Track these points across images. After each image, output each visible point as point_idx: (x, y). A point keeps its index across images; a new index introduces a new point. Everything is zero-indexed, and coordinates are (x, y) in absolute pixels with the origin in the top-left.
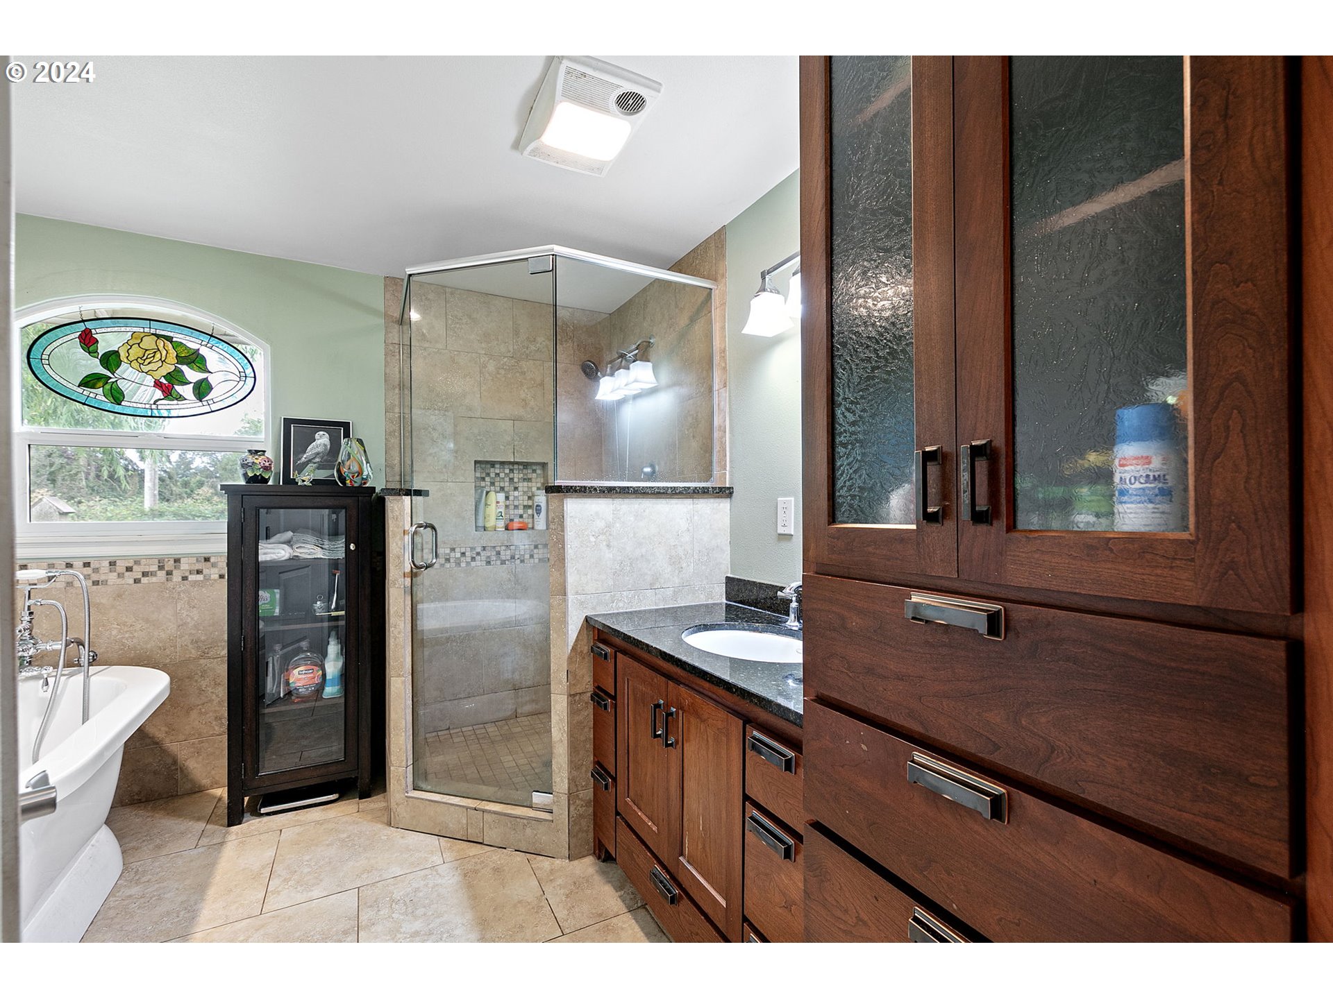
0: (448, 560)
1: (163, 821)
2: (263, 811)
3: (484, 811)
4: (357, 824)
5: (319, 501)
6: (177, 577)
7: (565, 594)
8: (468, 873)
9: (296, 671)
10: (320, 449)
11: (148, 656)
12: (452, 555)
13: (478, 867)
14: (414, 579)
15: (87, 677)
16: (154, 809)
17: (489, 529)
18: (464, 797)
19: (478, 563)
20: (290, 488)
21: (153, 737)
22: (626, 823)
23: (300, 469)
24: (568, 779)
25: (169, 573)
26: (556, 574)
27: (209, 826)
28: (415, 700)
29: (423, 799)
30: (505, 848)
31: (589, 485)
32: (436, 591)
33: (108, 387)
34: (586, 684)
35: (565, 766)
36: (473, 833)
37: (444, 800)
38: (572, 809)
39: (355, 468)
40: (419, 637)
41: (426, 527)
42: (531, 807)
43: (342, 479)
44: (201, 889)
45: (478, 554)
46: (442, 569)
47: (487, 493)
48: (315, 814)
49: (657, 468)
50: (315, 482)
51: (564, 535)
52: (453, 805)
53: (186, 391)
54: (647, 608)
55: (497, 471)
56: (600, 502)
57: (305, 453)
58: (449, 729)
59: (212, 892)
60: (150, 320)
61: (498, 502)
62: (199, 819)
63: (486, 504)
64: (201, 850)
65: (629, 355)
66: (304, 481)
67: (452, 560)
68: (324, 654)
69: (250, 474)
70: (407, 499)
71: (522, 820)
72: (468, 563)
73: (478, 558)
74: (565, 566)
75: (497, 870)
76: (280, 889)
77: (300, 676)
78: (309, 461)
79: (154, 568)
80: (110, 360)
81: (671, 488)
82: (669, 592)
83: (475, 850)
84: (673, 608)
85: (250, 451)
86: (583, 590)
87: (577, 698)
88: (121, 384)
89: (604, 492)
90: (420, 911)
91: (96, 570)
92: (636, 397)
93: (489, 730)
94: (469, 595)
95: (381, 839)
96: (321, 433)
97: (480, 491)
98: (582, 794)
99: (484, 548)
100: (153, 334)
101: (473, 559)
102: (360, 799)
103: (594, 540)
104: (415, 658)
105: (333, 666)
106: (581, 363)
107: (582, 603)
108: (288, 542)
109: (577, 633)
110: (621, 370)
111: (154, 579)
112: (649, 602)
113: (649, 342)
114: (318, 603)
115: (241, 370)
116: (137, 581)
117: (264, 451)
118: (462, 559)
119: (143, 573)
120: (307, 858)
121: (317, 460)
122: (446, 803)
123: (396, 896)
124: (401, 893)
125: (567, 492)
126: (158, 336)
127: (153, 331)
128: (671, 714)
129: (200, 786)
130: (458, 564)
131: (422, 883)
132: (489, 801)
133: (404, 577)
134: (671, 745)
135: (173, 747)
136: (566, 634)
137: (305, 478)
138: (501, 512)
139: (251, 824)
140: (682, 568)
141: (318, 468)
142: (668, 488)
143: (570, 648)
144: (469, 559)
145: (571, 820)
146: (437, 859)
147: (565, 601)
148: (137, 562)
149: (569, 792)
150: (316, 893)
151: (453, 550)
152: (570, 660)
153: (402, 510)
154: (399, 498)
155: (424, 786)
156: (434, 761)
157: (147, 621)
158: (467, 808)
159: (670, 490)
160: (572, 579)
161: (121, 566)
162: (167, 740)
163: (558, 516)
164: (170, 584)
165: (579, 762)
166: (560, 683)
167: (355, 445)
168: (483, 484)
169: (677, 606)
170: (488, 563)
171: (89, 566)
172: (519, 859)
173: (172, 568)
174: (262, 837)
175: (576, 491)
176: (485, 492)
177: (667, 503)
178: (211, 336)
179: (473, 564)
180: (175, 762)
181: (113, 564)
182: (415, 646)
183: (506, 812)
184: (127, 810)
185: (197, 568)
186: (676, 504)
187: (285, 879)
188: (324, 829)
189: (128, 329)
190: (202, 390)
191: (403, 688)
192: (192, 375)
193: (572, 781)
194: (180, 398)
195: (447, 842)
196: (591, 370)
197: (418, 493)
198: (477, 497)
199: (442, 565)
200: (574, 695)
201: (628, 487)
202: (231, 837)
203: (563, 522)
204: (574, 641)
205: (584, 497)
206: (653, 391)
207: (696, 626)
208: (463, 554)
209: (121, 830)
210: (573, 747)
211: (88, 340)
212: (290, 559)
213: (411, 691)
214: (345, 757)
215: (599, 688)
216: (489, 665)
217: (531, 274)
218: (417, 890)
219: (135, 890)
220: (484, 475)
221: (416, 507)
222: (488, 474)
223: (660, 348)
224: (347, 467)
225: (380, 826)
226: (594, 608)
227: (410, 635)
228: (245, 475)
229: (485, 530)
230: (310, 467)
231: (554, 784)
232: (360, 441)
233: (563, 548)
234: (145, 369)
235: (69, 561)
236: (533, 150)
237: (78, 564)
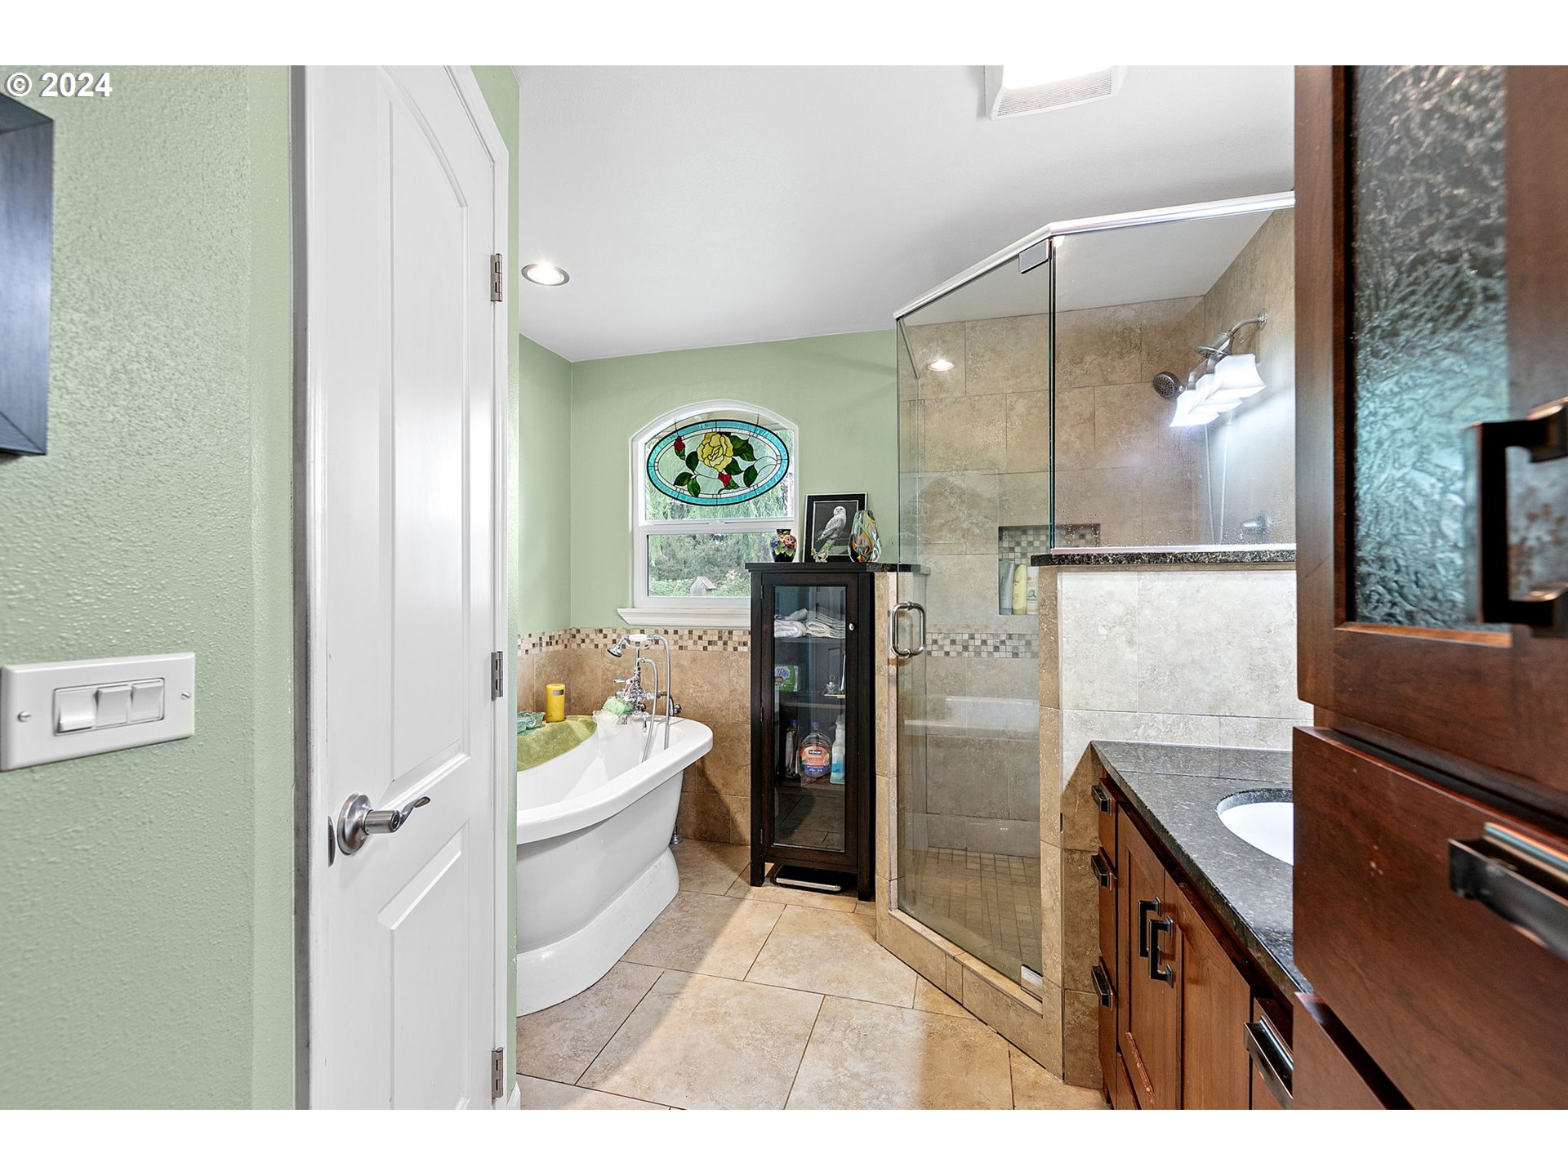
0: (966, 648)
1: (713, 862)
2: (778, 880)
3: (963, 966)
4: (847, 925)
5: (831, 578)
6: (730, 649)
7: (1058, 707)
8: (933, 1033)
9: (807, 750)
10: (837, 525)
11: (712, 715)
12: (971, 642)
13: (948, 1032)
14: (900, 668)
15: (668, 725)
16: (713, 850)
17: (1018, 612)
18: (946, 939)
19: (1003, 654)
20: (810, 565)
21: (714, 787)
22: (1126, 1070)
23: (820, 545)
24: (1063, 966)
25: (725, 643)
26: (1046, 676)
27: (739, 880)
28: (901, 806)
29: (904, 923)
30: (987, 1024)
31: (1095, 553)
32: (952, 683)
33: (690, 483)
34: (1090, 841)
35: (1058, 947)
36: (952, 987)
37: (924, 934)
38: (1068, 1011)
39: (865, 544)
40: (908, 733)
41: (910, 608)
42: (1020, 985)
43: (855, 554)
44: (714, 934)
45: (1003, 642)
46: (959, 658)
47: (1017, 566)
48: (817, 900)
49: (1269, 521)
50: (830, 559)
51: (1057, 623)
52: (932, 943)
53: (738, 479)
54: (1203, 745)
55: (1031, 538)
56: (1116, 577)
57: (824, 529)
58: (966, 850)
59: (721, 941)
60: (716, 421)
61: (1029, 579)
62: (735, 870)
63: (1014, 581)
64: (727, 899)
65: (1219, 351)
66: (820, 558)
67: (971, 648)
68: (833, 739)
69: (777, 553)
70: (892, 576)
71: (1005, 997)
72: (990, 653)
73: (1002, 648)
74: (1058, 668)
75: (967, 1047)
76: (765, 963)
77: (810, 756)
78: (828, 537)
79: (716, 638)
80: (692, 460)
81: (1251, 553)
82: (1250, 725)
83: (951, 1009)
84: (1258, 751)
85: (778, 530)
86: (1087, 703)
87: (1076, 856)
88: (699, 480)
89: (1120, 562)
90: (869, 1053)
91: (681, 637)
92: (1239, 413)
93: (1013, 865)
94: (991, 693)
95: (863, 952)
96: (839, 508)
97: (1006, 564)
98: (1083, 996)
99: (1010, 636)
100: (718, 433)
101: (996, 649)
102: (860, 899)
103: (1106, 632)
104: (901, 758)
105: (838, 753)
106: (1152, 379)
107: (1084, 722)
108: (803, 620)
109: (1077, 764)
110: (1205, 376)
111: (715, 648)
112: (1205, 736)
113: (1258, 322)
114: (831, 683)
115: (778, 454)
116: (705, 648)
117: (789, 530)
118: (983, 647)
119: (709, 642)
120: (795, 942)
121: (835, 536)
122: (924, 937)
123: (856, 1022)
124: (859, 1022)
125: (1060, 564)
126: (721, 433)
127: (718, 430)
128: (1164, 927)
129: (744, 841)
130: (978, 653)
131: (883, 1021)
132: (973, 955)
133: (889, 664)
134: (1163, 977)
135: (728, 799)
136: (1059, 762)
137: (821, 556)
138: (1034, 591)
139: (768, 890)
140: (1276, 687)
141: (835, 544)
142: (1244, 553)
143: (1065, 783)
144: (991, 649)
145: (1066, 1026)
146: (907, 1000)
147: (1058, 716)
148: (705, 632)
149: (1063, 985)
150: (789, 982)
151: (972, 637)
152: (1065, 798)
153: (887, 587)
154: (883, 573)
155: (907, 908)
156: (935, 882)
157: (710, 683)
158: (946, 954)
159: (1248, 557)
160: (1069, 687)
161: (696, 633)
162: (723, 792)
163: (1049, 598)
164: (725, 653)
165: (1080, 950)
166: (1052, 828)
167: (867, 518)
168: (1011, 555)
169: (1265, 749)
170: (1015, 655)
171: (677, 633)
172: (998, 1046)
173: (727, 639)
174: (770, 905)
175: (1073, 562)
176: (1012, 566)
177: (1247, 579)
178: (757, 426)
179: (996, 655)
180: (728, 813)
181: (690, 632)
182: (901, 743)
183: (987, 977)
184: (696, 844)
185: (743, 640)
186: (1265, 579)
187: (772, 956)
188: (819, 919)
189: (703, 432)
190: (750, 476)
191: (886, 789)
192: (743, 464)
193: (1067, 971)
194: (735, 486)
195: (925, 985)
196: (1167, 388)
197: (906, 568)
198: (1003, 571)
199: (959, 654)
200: (1072, 851)
201: (1164, 554)
202: (750, 896)
203: (1056, 606)
204: (1072, 774)
205: (1088, 570)
206: (1264, 398)
207: (1269, 790)
208: (984, 642)
209: (688, 859)
210: (1070, 926)
211: (679, 446)
212: (803, 637)
213: (896, 795)
214: (845, 850)
215: (1102, 849)
216: (1016, 782)
217: (1023, 273)
218: (875, 1026)
219: (676, 915)
220: (1013, 545)
221: (903, 585)
222: (1018, 544)
223: (1274, 326)
224: (858, 542)
225: (867, 937)
226: (1105, 732)
227: (896, 730)
228: (774, 553)
229: (1013, 613)
230: (830, 542)
231: (1043, 966)
232: (870, 514)
233: (1056, 641)
234: (713, 463)
235: (665, 628)
236: (1002, 107)
237: (671, 631)
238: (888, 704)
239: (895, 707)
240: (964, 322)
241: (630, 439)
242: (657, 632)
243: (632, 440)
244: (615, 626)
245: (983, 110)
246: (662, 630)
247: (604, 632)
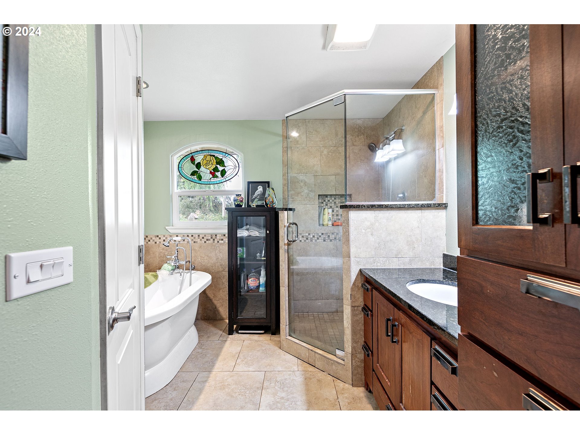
0: (307, 239)
1: (211, 328)
2: (239, 332)
3: (315, 352)
4: (269, 345)
5: (259, 213)
6: (216, 242)
7: (349, 257)
8: (307, 378)
9: (250, 280)
10: (259, 193)
11: (208, 269)
12: (309, 236)
13: (312, 377)
14: (289, 246)
15: (191, 274)
16: (210, 323)
17: (325, 225)
18: (308, 344)
19: (320, 241)
20: (249, 208)
21: (210, 298)
22: (377, 376)
23: (253, 201)
24: (352, 347)
25: (214, 240)
26: (345, 247)
27: (223, 333)
28: (290, 298)
29: (292, 341)
30: (324, 372)
31: (361, 204)
32: (303, 252)
33: (198, 175)
34: (360, 302)
35: (350, 340)
36: (311, 361)
37: (300, 343)
38: (353, 362)
39: (271, 200)
40: (292, 271)
41: (293, 224)
42: (336, 356)
43: (267, 204)
44: (217, 356)
45: (320, 236)
46: (305, 242)
47: (324, 209)
48: (256, 337)
49: (406, 194)
50: (257, 206)
51: (349, 229)
52: (303, 346)
53: (218, 174)
54: (394, 267)
55: (329, 199)
56: (367, 212)
57: (254, 194)
58: (308, 312)
59: (220, 358)
60: (208, 150)
61: (329, 213)
62: (221, 330)
63: (324, 214)
64: (220, 341)
65: (390, 137)
66: (253, 206)
67: (309, 239)
68: (260, 275)
69: (236, 204)
70: (286, 212)
71: (331, 361)
72: (316, 240)
73: (320, 238)
74: (349, 244)
75: (319, 381)
76: (240, 363)
77: (251, 282)
78: (256, 198)
79: (210, 238)
80: (198, 166)
81: (408, 205)
82: (407, 260)
83: (311, 369)
84: (409, 268)
85: (236, 195)
86: (359, 256)
87: (356, 308)
88: (201, 174)
89: (369, 208)
90: (286, 389)
91: (195, 238)
92: (395, 158)
93: (325, 316)
94: (316, 255)
95: (276, 354)
96: (260, 186)
97: (321, 208)
98: (358, 356)
99: (323, 234)
100: (209, 155)
101: (318, 238)
102: (272, 335)
103: (364, 231)
104: (289, 280)
105: (263, 280)
106: (367, 145)
107: (358, 262)
108: (247, 230)
109: (356, 277)
110: (387, 145)
111: (210, 242)
112: (395, 264)
113: (402, 129)
114: (258, 254)
115: (235, 165)
116: (205, 242)
117: (241, 195)
118: (313, 238)
119: (207, 239)
120: (250, 354)
121: (258, 197)
122: (300, 345)
123: (278, 379)
124: (280, 379)
125: (350, 208)
126: (211, 155)
127: (209, 154)
128: (395, 326)
129: (223, 318)
130: (312, 241)
131: (288, 377)
132: (318, 348)
133: (285, 245)
134: (395, 342)
135: (215, 302)
136: (350, 276)
137: (254, 205)
138: (330, 218)
139: (236, 336)
140: (414, 247)
141: (259, 200)
142: (405, 205)
143: (352, 283)
144: (316, 239)
145: (353, 367)
146: (296, 368)
147: (350, 260)
148: (205, 236)
149: (352, 353)
150: (251, 369)
151: (309, 234)
152: (352, 289)
153: (284, 217)
154: (282, 212)
155: (293, 335)
157: (208, 256)
158: (309, 349)
159: (407, 206)
160: (353, 250)
161: (201, 236)
162: (214, 299)
163: (346, 220)
164: (214, 244)
165: (357, 340)
166: (348, 299)
167: (271, 190)
168: (322, 205)
169: (411, 267)
170: (324, 241)
171: (193, 236)
172: (329, 378)
173: (215, 238)
174: (238, 341)
175: (354, 207)
176: (323, 209)
177: (406, 213)
178: (226, 153)
179: (318, 241)
180: (216, 308)
181: (199, 236)
182: (289, 274)
183: (324, 355)
184: (202, 322)
185: (222, 238)
186: (411, 213)
187: (242, 360)
188: (258, 344)
189: (203, 154)
190: (223, 173)
191: (284, 292)
192: (220, 168)
193: (353, 348)
194: (217, 177)
195: (301, 362)
196: (373, 148)
197: (290, 209)
198: (320, 211)
199: (305, 241)
200: (354, 307)
201: (382, 205)
202: (229, 339)
203: (348, 222)
204: (354, 280)
205: (359, 210)
206: (404, 154)
207: (418, 280)
208: (314, 236)
209: (200, 328)
210: (354, 332)
211: (193, 160)
212: (248, 236)
213: (288, 294)
214: (266, 317)
215: (365, 305)
216: (325, 286)
217: (335, 106)
218: (286, 379)
219: (200, 351)
220: (323, 201)
221: (290, 216)
222: (325, 201)
223: (407, 131)
224: (268, 200)
225: (277, 348)
226: (364, 265)
227: (287, 270)
228: (235, 204)
229: (323, 226)
230: (256, 200)
231: (345, 348)
232: (273, 189)
233: (349, 235)
234: (207, 167)
235: (188, 234)
236: (331, 47)
237: (190, 236)
238: (285, 260)
239: (287, 261)
240: (306, 119)
241: (171, 156)
242: (184, 236)
243: (172, 156)
244: (164, 234)
245: (324, 47)
246: (186, 235)
247: (159, 237)
